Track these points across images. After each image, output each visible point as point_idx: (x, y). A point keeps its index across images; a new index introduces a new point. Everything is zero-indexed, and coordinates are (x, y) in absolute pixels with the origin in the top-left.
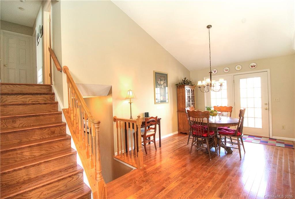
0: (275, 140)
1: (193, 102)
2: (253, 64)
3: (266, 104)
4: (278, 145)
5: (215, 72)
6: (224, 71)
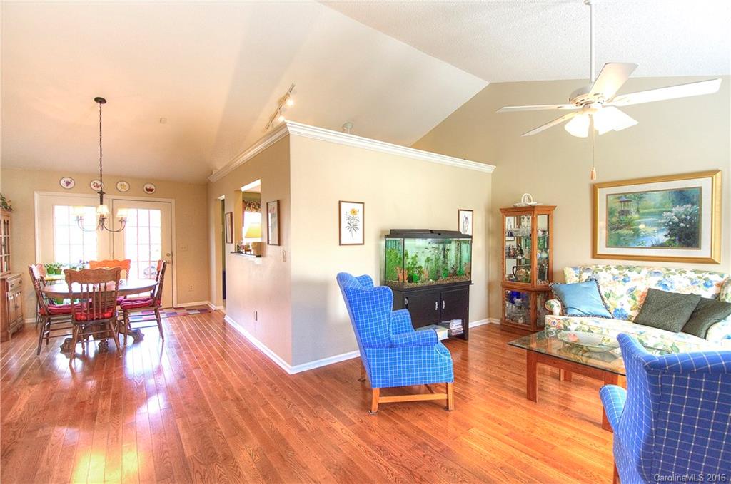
0: (182, 308)
1: (8, 255)
2: (149, 186)
3: (168, 255)
4: (191, 313)
5: (68, 183)
6: (93, 187)
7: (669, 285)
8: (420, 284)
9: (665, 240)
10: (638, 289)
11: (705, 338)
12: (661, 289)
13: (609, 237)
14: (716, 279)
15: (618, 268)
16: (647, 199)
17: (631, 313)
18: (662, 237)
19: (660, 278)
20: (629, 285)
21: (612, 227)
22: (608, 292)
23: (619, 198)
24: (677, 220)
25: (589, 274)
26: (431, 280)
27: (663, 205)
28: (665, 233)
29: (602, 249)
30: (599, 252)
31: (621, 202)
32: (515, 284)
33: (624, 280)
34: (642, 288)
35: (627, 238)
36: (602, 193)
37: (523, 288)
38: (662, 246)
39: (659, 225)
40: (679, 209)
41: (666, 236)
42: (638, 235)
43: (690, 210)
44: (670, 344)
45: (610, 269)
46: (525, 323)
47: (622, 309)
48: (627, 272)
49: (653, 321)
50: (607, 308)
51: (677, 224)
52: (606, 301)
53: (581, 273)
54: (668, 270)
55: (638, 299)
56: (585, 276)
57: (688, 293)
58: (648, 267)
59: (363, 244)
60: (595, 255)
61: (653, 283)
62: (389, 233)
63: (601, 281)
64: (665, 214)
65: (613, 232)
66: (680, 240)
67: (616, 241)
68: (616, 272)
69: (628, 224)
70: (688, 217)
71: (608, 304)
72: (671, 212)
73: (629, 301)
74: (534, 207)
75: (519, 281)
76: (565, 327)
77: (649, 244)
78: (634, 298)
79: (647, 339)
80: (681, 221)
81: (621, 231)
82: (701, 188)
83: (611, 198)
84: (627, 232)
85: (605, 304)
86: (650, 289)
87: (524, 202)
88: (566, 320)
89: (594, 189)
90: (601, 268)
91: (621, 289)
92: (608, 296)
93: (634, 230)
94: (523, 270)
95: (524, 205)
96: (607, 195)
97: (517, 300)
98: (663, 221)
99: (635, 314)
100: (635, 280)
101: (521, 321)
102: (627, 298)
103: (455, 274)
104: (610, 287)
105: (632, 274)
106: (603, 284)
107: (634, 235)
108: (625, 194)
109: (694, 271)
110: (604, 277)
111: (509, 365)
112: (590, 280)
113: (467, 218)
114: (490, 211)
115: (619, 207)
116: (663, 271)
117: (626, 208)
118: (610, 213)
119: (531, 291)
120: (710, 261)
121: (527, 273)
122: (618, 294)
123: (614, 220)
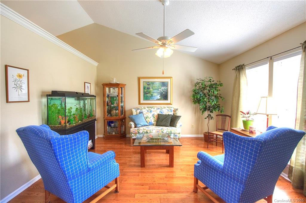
7: (163, 112)
8: (74, 124)
9: (159, 98)
10: (155, 114)
11: (176, 127)
12: (161, 113)
13: (144, 96)
14: (173, 109)
15: (148, 107)
16: (155, 84)
17: (153, 123)
18: (159, 97)
19: (160, 110)
20: (152, 113)
21: (145, 93)
22: (147, 116)
23: (147, 83)
24: (162, 91)
25: (140, 111)
26: (80, 121)
27: (159, 86)
28: (159, 95)
29: (142, 101)
30: (141, 102)
31: (147, 84)
32: (111, 118)
33: (151, 112)
34: (156, 114)
35: (149, 97)
36: (142, 81)
37: (115, 119)
38: (159, 100)
39: (158, 93)
40: (163, 88)
41: (160, 96)
42: (152, 96)
43: (165, 88)
44: (170, 131)
45: (145, 108)
46: (115, 134)
47: (151, 122)
48: (151, 109)
49: (162, 124)
50: (147, 122)
51: (162, 93)
52: (146, 120)
53: (137, 110)
54: (161, 107)
55: (155, 118)
56: (138, 111)
57: (167, 114)
58: (156, 107)
59: (29, 101)
60: (140, 103)
61: (158, 112)
62: (51, 93)
63: (144, 113)
64: (159, 89)
65: (145, 95)
66: (163, 98)
67: (146, 98)
68: (148, 109)
69: (149, 92)
70: (165, 91)
71: (147, 121)
72: (161, 89)
73: (153, 119)
74: (119, 84)
75: (113, 116)
76: (138, 132)
77: (155, 99)
78: (154, 118)
79: (164, 131)
80: (163, 92)
81: (148, 95)
82: (168, 82)
83: (144, 83)
84: (149, 95)
85: (146, 121)
86: (158, 114)
87: (115, 81)
88: (138, 129)
89: (139, 79)
90: (143, 108)
91: (150, 115)
92: (147, 118)
93: (151, 94)
94: (114, 111)
95: (115, 83)
96: (143, 82)
97: (112, 124)
98: (159, 92)
99: (155, 123)
100: (154, 111)
101: (114, 133)
102: (152, 118)
103: (89, 116)
104: (147, 115)
105: (152, 109)
106: (145, 114)
107: (151, 96)
108: (149, 82)
109: (167, 107)
110: (144, 111)
111: (122, 155)
112: (140, 113)
113: (88, 87)
114: (97, 84)
115: (147, 86)
116: (160, 108)
117: (149, 87)
118: (144, 88)
119: (119, 120)
120: (170, 104)
121: (116, 112)
122: (150, 117)
123: (145, 91)
